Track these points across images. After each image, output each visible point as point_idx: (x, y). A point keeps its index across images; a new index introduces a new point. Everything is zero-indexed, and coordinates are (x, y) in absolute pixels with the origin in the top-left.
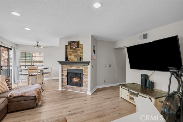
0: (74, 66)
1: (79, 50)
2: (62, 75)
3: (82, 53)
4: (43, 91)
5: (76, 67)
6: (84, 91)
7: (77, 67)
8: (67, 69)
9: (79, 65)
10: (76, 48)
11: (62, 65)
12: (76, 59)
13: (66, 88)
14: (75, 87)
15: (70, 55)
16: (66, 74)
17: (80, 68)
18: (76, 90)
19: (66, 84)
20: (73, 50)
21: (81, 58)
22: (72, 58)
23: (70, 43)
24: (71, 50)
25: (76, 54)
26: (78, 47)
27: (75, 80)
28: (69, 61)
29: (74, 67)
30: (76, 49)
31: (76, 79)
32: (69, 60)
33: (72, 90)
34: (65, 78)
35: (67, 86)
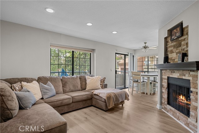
0: (176, 71)
1: (184, 40)
2: (162, 86)
5: (178, 75)
7: (180, 75)
8: (168, 77)
9: (183, 70)
11: (161, 70)
13: (165, 109)
14: (178, 113)
15: (172, 52)
16: (165, 84)
17: (185, 76)
19: (166, 103)
20: (175, 43)
21: (185, 55)
22: (175, 57)
23: (170, 32)
24: (173, 44)
25: (180, 48)
26: (182, 34)
28: (170, 63)
29: (176, 75)
30: (180, 39)
32: (169, 61)
33: (173, 115)
34: (165, 91)
35: (168, 105)
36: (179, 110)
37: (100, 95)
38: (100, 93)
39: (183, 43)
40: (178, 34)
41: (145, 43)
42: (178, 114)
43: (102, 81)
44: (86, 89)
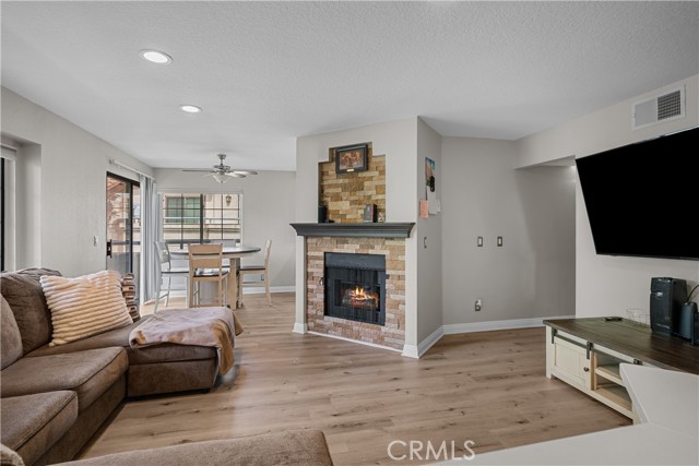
0: (350, 240)
1: (371, 179)
2: (307, 276)
3: (381, 189)
4: (239, 331)
5: (358, 247)
6: (392, 340)
7: (362, 247)
8: (326, 253)
9: (369, 238)
10: (357, 170)
11: (306, 238)
12: (357, 215)
13: (319, 327)
14: (356, 326)
15: (337, 198)
16: (319, 272)
17: (373, 248)
18: (357, 338)
19: (321, 313)
20: (347, 181)
21: (376, 211)
22: (346, 209)
23: (337, 154)
24: (341, 181)
25: (360, 194)
26: (366, 167)
27: (359, 296)
28: (333, 222)
29: (351, 248)
30: (360, 175)
31: (362, 293)
32: (330, 217)
33: (344, 335)
34: (317, 287)
35: (326, 318)
36: (356, 319)
38: (181, 334)
39: (366, 184)
40: (358, 164)
41: (222, 157)
42: (356, 328)
44: (51, 344)
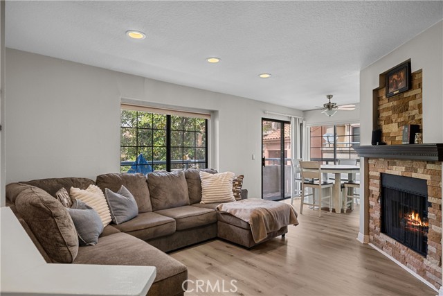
0: (397, 162)
1: (414, 98)
2: (368, 193)
4: (296, 225)
5: (403, 169)
7: (407, 169)
8: (381, 174)
9: (413, 160)
10: (402, 92)
13: (377, 242)
14: (404, 250)
15: (389, 121)
16: (376, 190)
17: (416, 172)
18: (404, 262)
19: (378, 229)
20: (395, 103)
22: (395, 131)
23: (386, 78)
24: (391, 104)
25: (406, 115)
26: (410, 86)
27: (415, 221)
28: (385, 144)
29: (398, 170)
30: (406, 95)
32: (384, 140)
33: (393, 255)
34: (375, 204)
35: (382, 235)
36: (404, 243)
37: (237, 214)
38: (236, 210)
39: (411, 103)
40: (401, 85)
41: (329, 97)
42: (403, 252)
43: (237, 183)
44: (202, 202)
